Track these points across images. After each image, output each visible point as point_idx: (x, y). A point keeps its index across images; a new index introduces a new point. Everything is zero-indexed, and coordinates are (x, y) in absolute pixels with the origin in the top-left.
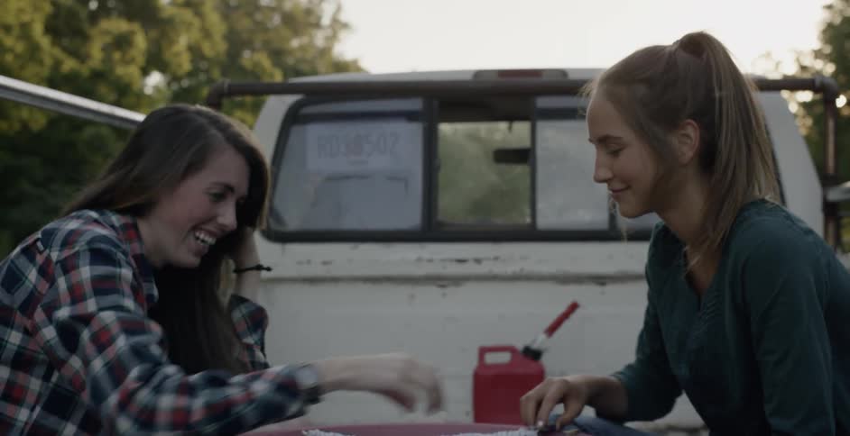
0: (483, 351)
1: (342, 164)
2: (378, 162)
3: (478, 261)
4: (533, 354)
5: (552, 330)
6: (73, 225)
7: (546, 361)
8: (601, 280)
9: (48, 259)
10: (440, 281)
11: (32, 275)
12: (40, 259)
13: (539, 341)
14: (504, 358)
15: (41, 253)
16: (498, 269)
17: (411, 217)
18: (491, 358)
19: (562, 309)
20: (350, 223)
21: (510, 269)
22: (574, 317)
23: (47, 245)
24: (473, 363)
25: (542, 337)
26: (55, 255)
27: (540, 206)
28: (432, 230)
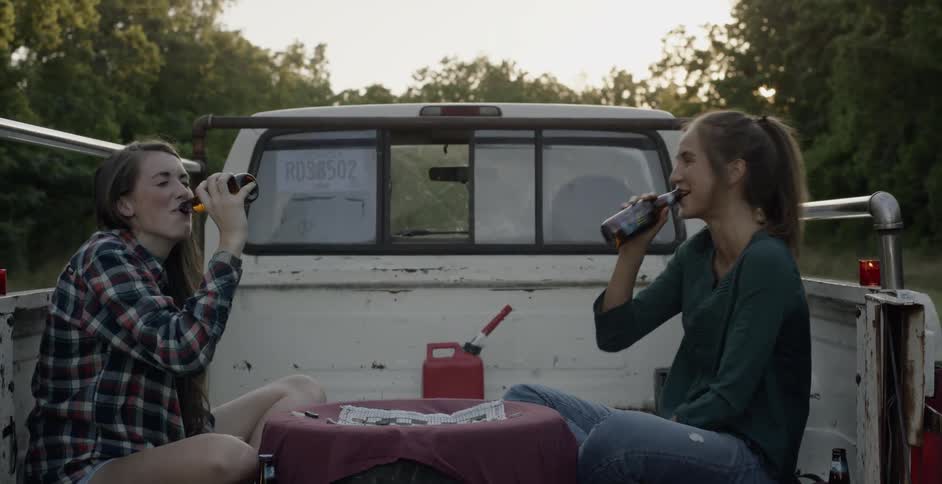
0: (431, 347)
1: (308, 187)
2: (338, 185)
3: (425, 271)
4: (473, 350)
5: (489, 330)
6: (85, 247)
7: (483, 355)
8: (529, 287)
9: (78, 276)
10: (393, 288)
11: (72, 290)
12: (73, 278)
13: (479, 339)
14: (449, 353)
15: (72, 274)
16: (442, 278)
17: (367, 233)
18: (438, 354)
19: (498, 311)
20: (313, 238)
21: (453, 278)
22: (508, 318)
23: (74, 267)
24: (423, 357)
25: (481, 335)
26: (80, 271)
27: (477, 224)
28: (384, 245)
